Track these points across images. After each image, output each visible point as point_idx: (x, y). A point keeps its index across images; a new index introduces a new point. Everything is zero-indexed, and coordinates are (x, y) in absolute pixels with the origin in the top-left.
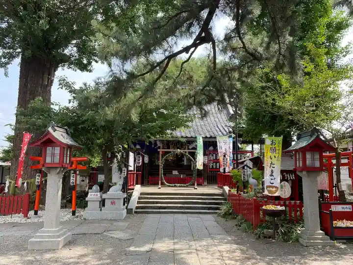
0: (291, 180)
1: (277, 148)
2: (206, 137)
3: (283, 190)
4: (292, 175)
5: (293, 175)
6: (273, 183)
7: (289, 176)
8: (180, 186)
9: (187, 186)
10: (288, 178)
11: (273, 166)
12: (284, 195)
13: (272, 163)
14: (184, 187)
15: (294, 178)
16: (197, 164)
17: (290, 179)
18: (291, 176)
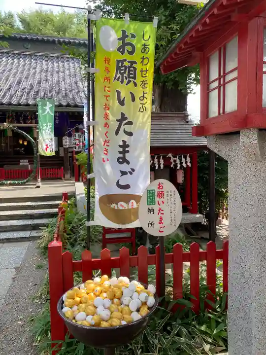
0: (184, 169)
1: (139, 67)
2: (60, 105)
3: (156, 207)
4: (185, 157)
5: (188, 159)
6: (127, 187)
7: (178, 161)
8: (10, 184)
9: (23, 184)
10: (176, 165)
11: (128, 128)
12: (157, 226)
13: (123, 117)
14: (18, 184)
15: (189, 164)
16: (40, 146)
17: (182, 166)
18: (183, 160)
